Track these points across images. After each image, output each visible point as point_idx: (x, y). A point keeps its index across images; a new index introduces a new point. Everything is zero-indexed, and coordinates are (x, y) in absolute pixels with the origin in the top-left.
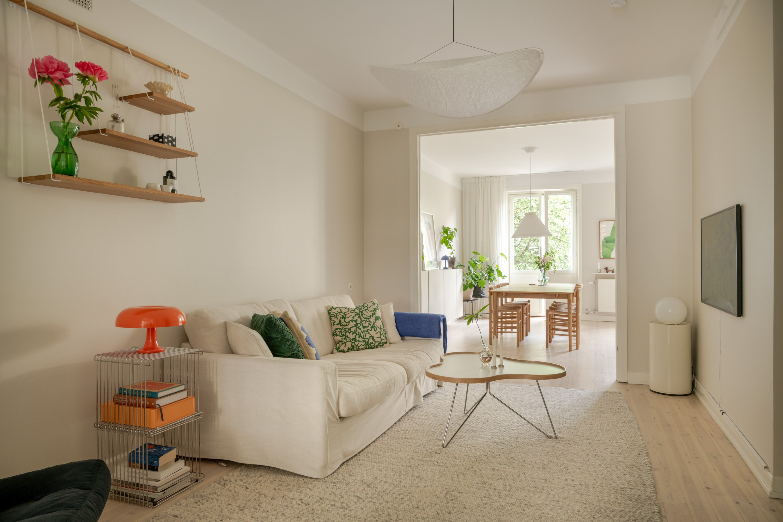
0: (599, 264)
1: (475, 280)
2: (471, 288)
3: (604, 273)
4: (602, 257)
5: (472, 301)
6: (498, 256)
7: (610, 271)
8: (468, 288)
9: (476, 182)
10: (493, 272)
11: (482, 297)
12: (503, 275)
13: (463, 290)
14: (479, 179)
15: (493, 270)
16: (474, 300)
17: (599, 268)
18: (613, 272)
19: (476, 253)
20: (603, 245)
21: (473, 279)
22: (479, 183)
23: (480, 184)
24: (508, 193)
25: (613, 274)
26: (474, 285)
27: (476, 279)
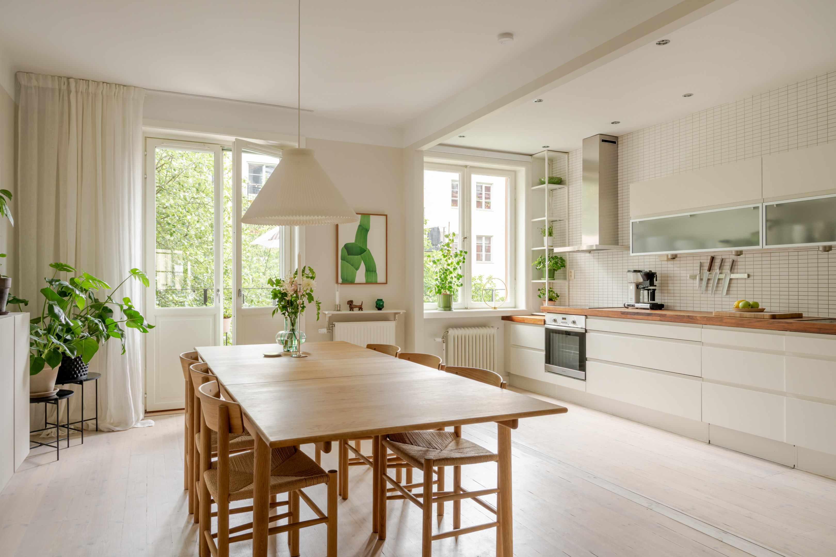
0: (337, 294)
1: (66, 341)
2: (53, 367)
3: (346, 311)
4: (340, 280)
5: (56, 400)
6: (121, 276)
7: (356, 307)
8: (46, 364)
9: (60, 90)
10: (110, 314)
11: (81, 383)
12: (145, 323)
13: (31, 374)
14: (69, 83)
15: (111, 311)
16: (62, 394)
17: (337, 303)
18: (360, 308)
19: (59, 267)
20: (342, 259)
21: (59, 337)
22: (69, 92)
23: (73, 95)
24: (144, 133)
25: (360, 312)
26: (64, 353)
27: (69, 337)
